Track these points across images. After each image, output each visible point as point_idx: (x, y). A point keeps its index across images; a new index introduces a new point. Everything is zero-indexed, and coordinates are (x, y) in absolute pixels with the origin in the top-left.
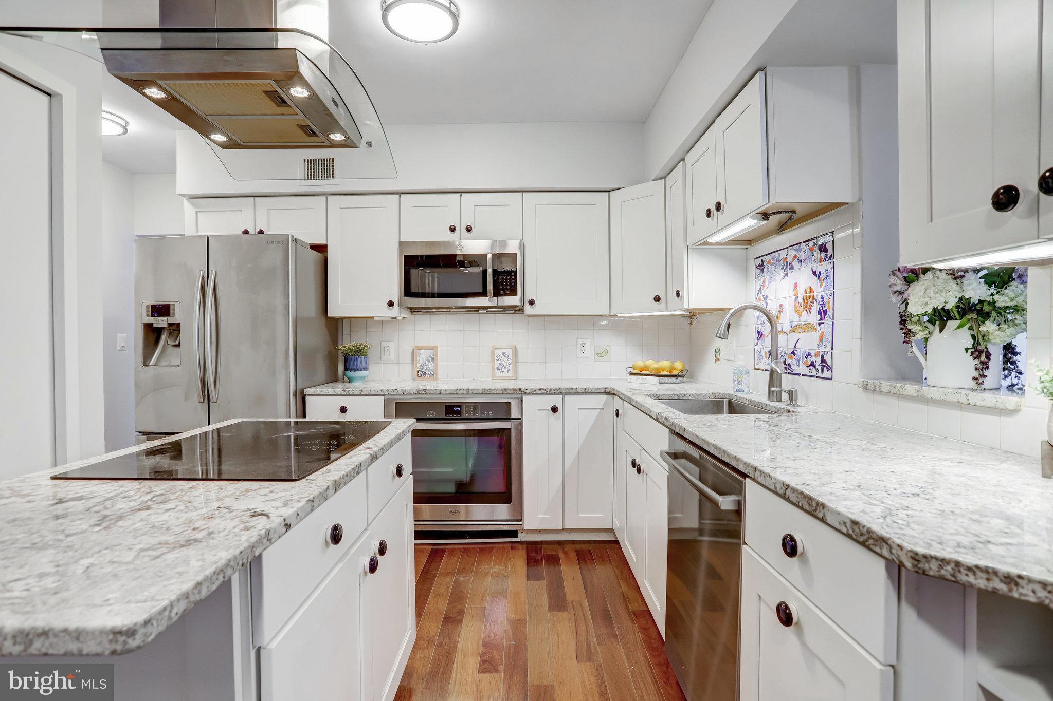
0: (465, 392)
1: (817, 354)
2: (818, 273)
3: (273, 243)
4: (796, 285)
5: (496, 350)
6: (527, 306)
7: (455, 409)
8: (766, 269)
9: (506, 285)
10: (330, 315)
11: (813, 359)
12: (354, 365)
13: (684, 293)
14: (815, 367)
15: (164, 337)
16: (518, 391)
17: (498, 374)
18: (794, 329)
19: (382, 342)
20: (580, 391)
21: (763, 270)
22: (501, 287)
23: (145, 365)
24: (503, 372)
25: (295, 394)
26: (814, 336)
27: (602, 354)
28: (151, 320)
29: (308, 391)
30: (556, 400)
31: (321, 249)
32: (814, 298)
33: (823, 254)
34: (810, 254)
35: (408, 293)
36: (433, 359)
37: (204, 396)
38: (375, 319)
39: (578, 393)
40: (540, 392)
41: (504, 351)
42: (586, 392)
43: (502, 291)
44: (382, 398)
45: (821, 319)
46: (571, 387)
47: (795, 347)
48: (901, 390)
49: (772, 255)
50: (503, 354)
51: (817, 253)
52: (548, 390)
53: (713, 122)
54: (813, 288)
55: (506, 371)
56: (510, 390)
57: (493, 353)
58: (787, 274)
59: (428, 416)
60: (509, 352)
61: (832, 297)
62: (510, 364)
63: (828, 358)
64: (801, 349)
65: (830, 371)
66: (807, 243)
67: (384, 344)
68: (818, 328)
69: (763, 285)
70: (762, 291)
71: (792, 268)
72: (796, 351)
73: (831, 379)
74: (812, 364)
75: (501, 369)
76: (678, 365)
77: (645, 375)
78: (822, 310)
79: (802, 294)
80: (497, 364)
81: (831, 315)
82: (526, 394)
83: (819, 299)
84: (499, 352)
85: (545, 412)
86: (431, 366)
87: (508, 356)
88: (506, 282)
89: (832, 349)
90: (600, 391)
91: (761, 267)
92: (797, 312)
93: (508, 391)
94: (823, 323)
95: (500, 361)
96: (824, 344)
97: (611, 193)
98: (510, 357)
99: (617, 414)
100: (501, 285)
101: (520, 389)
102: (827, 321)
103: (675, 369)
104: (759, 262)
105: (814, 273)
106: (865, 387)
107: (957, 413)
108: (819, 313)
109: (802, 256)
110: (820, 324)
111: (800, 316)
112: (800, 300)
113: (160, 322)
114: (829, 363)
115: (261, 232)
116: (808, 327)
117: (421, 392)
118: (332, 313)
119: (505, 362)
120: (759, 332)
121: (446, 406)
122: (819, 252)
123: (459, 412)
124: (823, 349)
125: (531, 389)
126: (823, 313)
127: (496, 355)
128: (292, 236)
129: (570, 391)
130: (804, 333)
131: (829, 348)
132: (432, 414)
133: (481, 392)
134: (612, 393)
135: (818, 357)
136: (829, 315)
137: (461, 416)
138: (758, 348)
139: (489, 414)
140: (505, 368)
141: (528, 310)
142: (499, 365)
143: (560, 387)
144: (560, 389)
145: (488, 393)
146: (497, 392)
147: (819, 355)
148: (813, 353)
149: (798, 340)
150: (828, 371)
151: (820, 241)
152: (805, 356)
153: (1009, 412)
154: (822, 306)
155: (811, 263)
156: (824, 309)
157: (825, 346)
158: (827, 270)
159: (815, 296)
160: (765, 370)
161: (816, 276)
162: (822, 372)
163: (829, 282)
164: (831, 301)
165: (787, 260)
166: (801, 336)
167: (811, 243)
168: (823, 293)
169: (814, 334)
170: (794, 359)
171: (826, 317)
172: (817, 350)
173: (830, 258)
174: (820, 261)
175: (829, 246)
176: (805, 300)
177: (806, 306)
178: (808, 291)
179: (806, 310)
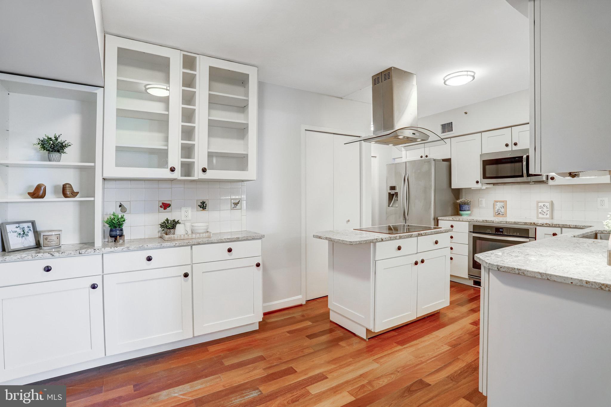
0: (505, 223)
3: (426, 162)
5: (539, 203)
6: (550, 180)
7: (500, 230)
10: (452, 187)
12: (462, 208)
15: (394, 197)
17: (540, 216)
19: (479, 199)
20: (572, 227)
23: (389, 206)
24: (543, 215)
25: (434, 219)
28: (390, 191)
29: (439, 218)
30: (557, 230)
31: (449, 160)
35: (485, 177)
36: (503, 207)
37: (404, 218)
38: (472, 189)
39: (570, 228)
40: (546, 225)
44: (468, 222)
46: (566, 224)
50: (544, 205)
52: (551, 225)
55: (545, 214)
56: (529, 223)
57: (537, 205)
59: (487, 232)
60: (547, 204)
62: (548, 211)
67: (480, 199)
75: (542, 213)
82: (538, 226)
84: (540, 204)
85: (549, 235)
86: (503, 210)
93: (527, 224)
95: (542, 209)
98: (548, 207)
101: (534, 223)
113: (393, 192)
115: (427, 156)
117: (484, 221)
118: (453, 187)
119: (545, 209)
121: (496, 228)
123: (502, 232)
125: (541, 224)
127: (539, 206)
128: (433, 159)
129: (565, 226)
132: (489, 231)
133: (513, 223)
137: (503, 233)
139: (517, 234)
140: (545, 213)
141: (551, 182)
142: (541, 211)
143: (559, 224)
144: (559, 225)
145: (517, 224)
146: (521, 223)
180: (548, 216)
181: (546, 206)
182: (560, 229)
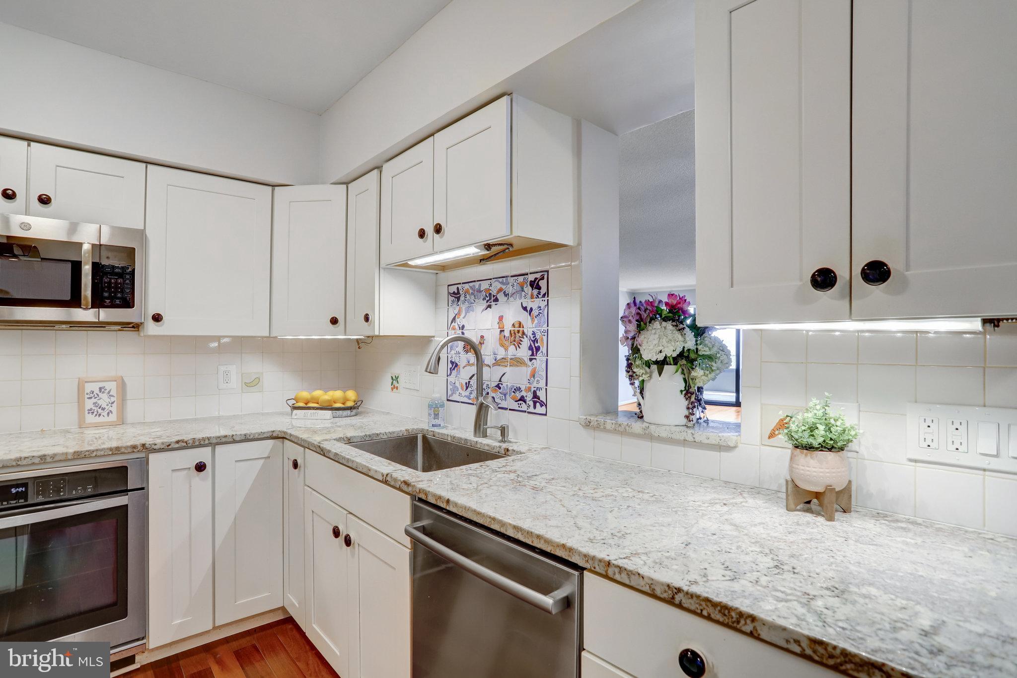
0: (37, 460)
1: (529, 389)
2: (529, 309)
4: (501, 318)
5: (87, 385)
6: (149, 323)
7: (14, 491)
8: (462, 298)
9: (115, 292)
11: (524, 393)
13: (375, 318)
14: (525, 402)
16: (140, 448)
17: (90, 419)
18: (498, 363)
20: (238, 439)
21: (458, 299)
22: (106, 294)
24: (100, 415)
26: (526, 371)
27: (252, 384)
30: (202, 455)
32: (523, 333)
33: (536, 291)
34: (519, 288)
39: (235, 442)
40: (177, 446)
41: (101, 385)
42: (246, 439)
43: (108, 301)
45: (533, 355)
46: (225, 434)
47: (500, 381)
48: (627, 428)
49: (471, 284)
50: (100, 389)
51: (528, 289)
52: (191, 442)
53: (432, 135)
54: (523, 323)
55: (105, 414)
56: (126, 448)
57: (81, 388)
58: (490, 306)
60: (112, 386)
61: (546, 334)
62: (113, 403)
63: (541, 394)
64: (507, 382)
65: (544, 407)
66: (516, 278)
68: (529, 363)
69: (459, 314)
70: (458, 320)
71: (496, 300)
72: (502, 384)
73: (546, 415)
74: (522, 399)
75: (95, 411)
76: (351, 395)
77: (314, 408)
78: (533, 346)
79: (508, 328)
80: (89, 404)
81: (545, 351)
82: (155, 451)
83: (530, 334)
84: (92, 387)
85: (185, 472)
87: (109, 392)
88: (116, 287)
89: (546, 386)
90: (265, 435)
91: (456, 296)
92: (502, 345)
93: (123, 450)
94: (535, 359)
95: (95, 400)
96: (536, 379)
97: (276, 188)
98: (113, 393)
99: (295, 465)
100: (106, 292)
101: (144, 445)
102: (540, 357)
103: (348, 400)
104: (453, 289)
105: (525, 309)
106: (587, 425)
107: (681, 449)
108: (530, 348)
109: (510, 290)
110: (531, 360)
111: (506, 350)
112: (507, 334)
114: (543, 398)
116: (517, 362)
119: (104, 400)
120: (452, 363)
122: (530, 288)
123: (24, 495)
124: (535, 384)
125: (163, 443)
126: (534, 350)
127: (88, 390)
129: (224, 440)
130: (511, 368)
131: (542, 384)
133: (70, 457)
134: (280, 437)
135: (530, 393)
136: (542, 352)
137: (27, 500)
138: (452, 379)
139: (87, 489)
140: (103, 409)
141: (152, 328)
142: (92, 406)
143: (209, 436)
144: (209, 439)
145: (85, 457)
146: (102, 453)
147: (531, 391)
148: (523, 388)
149: (504, 374)
150: (541, 407)
151: (531, 278)
152: (513, 390)
153: (729, 448)
154: (534, 341)
155: (521, 298)
156: (536, 345)
157: (538, 381)
158: (540, 307)
159: (526, 331)
160: (461, 402)
161: (527, 311)
162: (535, 407)
163: (542, 319)
164: (545, 338)
165: (491, 292)
166: (508, 370)
167: (521, 279)
168: (535, 330)
169: (524, 368)
170: (499, 393)
171: (538, 353)
172: (528, 385)
173: (544, 296)
174: (532, 297)
175: (543, 284)
176: (513, 335)
177: (515, 341)
178: (517, 325)
179: (514, 345)
180: (113, 417)
181: (107, 391)
182: (209, 449)
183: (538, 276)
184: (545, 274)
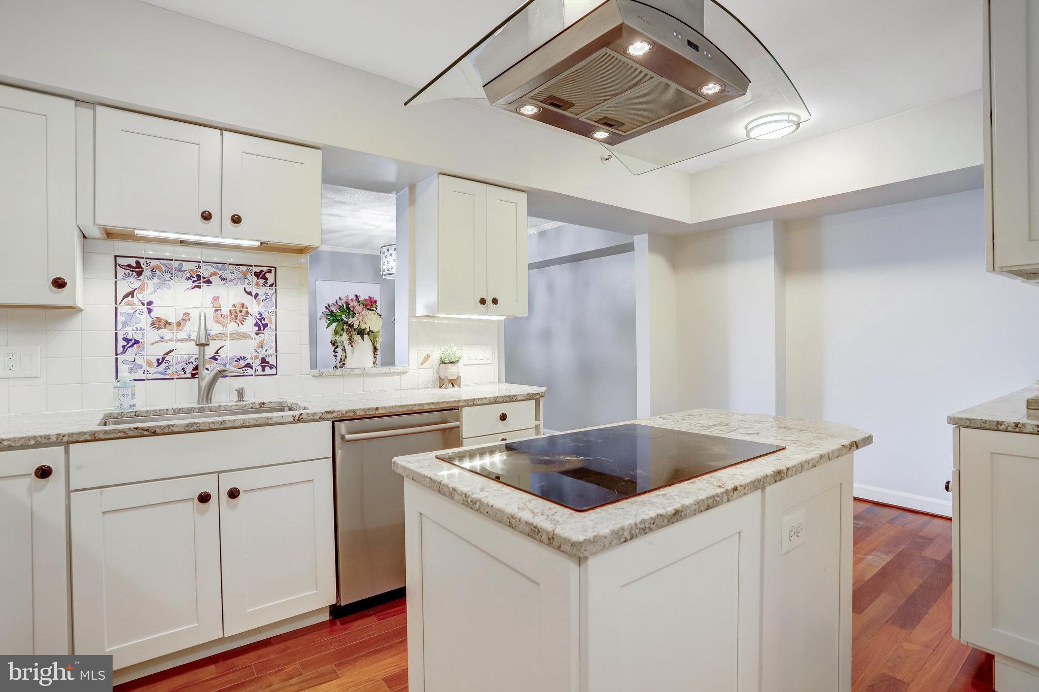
1: (256, 357)
2: (253, 294)
8: (146, 273)
11: (250, 361)
14: (252, 368)
18: (212, 338)
21: (139, 273)
26: (251, 343)
32: (247, 313)
33: (261, 281)
34: (240, 276)
45: (259, 330)
47: (217, 352)
49: (164, 262)
51: (252, 278)
54: (246, 303)
58: (198, 287)
61: (274, 314)
63: (271, 360)
64: (227, 354)
65: (274, 370)
66: (238, 267)
68: (257, 337)
69: (141, 289)
70: (138, 296)
71: (208, 282)
72: (220, 356)
73: (276, 374)
74: (248, 365)
78: (260, 323)
81: (273, 327)
83: (256, 313)
89: (276, 352)
91: (134, 269)
94: (263, 333)
96: (264, 349)
102: (268, 332)
104: (128, 262)
105: (249, 293)
106: (318, 376)
108: (257, 325)
109: (227, 274)
110: (258, 334)
114: (273, 362)
116: (239, 336)
120: (127, 340)
122: (255, 277)
124: (263, 353)
126: (261, 326)
130: (232, 341)
131: (272, 351)
135: (257, 360)
136: (270, 328)
138: (126, 357)
147: (258, 358)
148: (248, 356)
149: (223, 347)
150: (271, 369)
151: (258, 270)
152: (236, 359)
153: (404, 373)
154: (260, 320)
155: (244, 283)
156: (263, 322)
157: (267, 351)
158: (267, 294)
159: (250, 311)
160: (148, 380)
161: (252, 296)
162: (263, 370)
163: (270, 303)
164: (273, 318)
165: (199, 273)
166: (228, 343)
167: (244, 269)
168: (262, 311)
169: (249, 341)
170: (215, 364)
171: (266, 329)
172: (256, 354)
173: (271, 285)
174: (257, 284)
175: (270, 277)
176: (233, 313)
177: (236, 319)
178: (239, 306)
179: (236, 322)
183: (265, 269)
184: (272, 269)
